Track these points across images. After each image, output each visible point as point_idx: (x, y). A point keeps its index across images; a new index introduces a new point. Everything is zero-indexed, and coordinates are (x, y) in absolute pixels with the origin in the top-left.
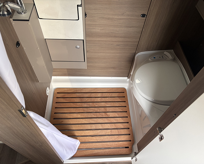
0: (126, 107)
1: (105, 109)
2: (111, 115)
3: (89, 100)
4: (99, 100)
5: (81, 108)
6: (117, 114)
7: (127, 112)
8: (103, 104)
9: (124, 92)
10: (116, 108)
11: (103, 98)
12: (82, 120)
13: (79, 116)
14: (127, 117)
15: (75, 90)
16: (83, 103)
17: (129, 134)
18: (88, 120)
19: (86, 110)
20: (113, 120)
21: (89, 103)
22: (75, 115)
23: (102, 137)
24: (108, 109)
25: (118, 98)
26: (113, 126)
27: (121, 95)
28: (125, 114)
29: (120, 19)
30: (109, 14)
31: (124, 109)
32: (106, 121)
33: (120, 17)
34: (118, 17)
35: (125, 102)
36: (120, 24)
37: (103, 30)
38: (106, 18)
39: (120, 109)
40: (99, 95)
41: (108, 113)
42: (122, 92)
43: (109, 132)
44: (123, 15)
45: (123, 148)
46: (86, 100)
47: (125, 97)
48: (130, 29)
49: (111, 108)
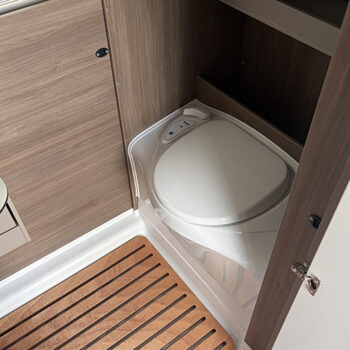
0: (168, 274)
1: (126, 311)
3: (75, 313)
4: (97, 298)
6: (158, 304)
7: (176, 285)
8: (114, 302)
9: (144, 246)
10: (149, 291)
14: (185, 296)
15: (24, 311)
16: (65, 330)
17: (214, 331)
25: (138, 266)
27: (141, 255)
29: (54, 83)
34: (46, 82)
35: (159, 264)
36: (58, 95)
39: (159, 287)
41: (137, 316)
42: (140, 247)
44: (54, 70)
46: (68, 318)
47: (152, 255)
49: (136, 299)
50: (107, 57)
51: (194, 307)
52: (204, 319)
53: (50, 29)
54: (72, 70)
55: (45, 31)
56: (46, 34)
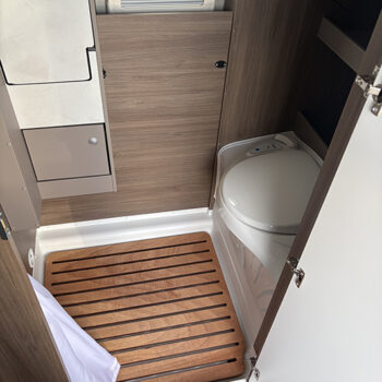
0: (215, 271)
1: (169, 283)
5: (112, 290)
6: (197, 290)
7: (218, 282)
8: (162, 273)
9: (206, 241)
11: (161, 260)
16: (116, 277)
17: (233, 330)
21: (129, 275)
23: (171, 347)
24: (176, 283)
25: (194, 255)
27: (200, 247)
30: (151, 68)
33: (173, 73)
35: (212, 260)
36: (175, 86)
37: (142, 103)
38: (147, 77)
39: (203, 278)
41: (176, 291)
42: (201, 240)
45: (222, 362)
46: (123, 269)
47: (208, 251)
48: (198, 95)
49: (180, 279)
50: (224, 69)
51: (225, 305)
52: (229, 317)
54: (193, 71)
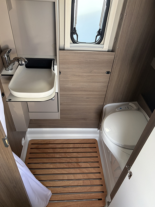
1: (77, 160)
2: (83, 165)
3: (62, 150)
4: (71, 150)
5: (54, 159)
6: (89, 164)
7: (98, 162)
8: (75, 155)
9: (95, 143)
10: (88, 158)
11: (75, 149)
12: (54, 170)
13: (52, 166)
14: (99, 167)
15: (48, 141)
16: (56, 154)
17: (102, 185)
18: (60, 170)
19: (58, 160)
20: (85, 170)
21: (61, 154)
22: (48, 166)
23: (74, 189)
24: (80, 160)
25: (89, 148)
26: (85, 176)
27: (92, 145)
28: (96, 165)
29: (89, 76)
30: (79, 72)
31: (96, 159)
32: (78, 171)
33: (88, 74)
34: (86, 75)
35: (97, 152)
36: (88, 80)
37: (74, 85)
38: (77, 75)
39: (92, 159)
40: (71, 146)
42: (93, 142)
43: (81, 183)
44: (90, 72)
46: (59, 150)
47: (96, 148)
48: (97, 84)
49: (82, 158)
50: (109, 75)
52: (101, 179)
53: (94, 60)
54: (96, 74)
55: (93, 60)
56: (93, 61)
